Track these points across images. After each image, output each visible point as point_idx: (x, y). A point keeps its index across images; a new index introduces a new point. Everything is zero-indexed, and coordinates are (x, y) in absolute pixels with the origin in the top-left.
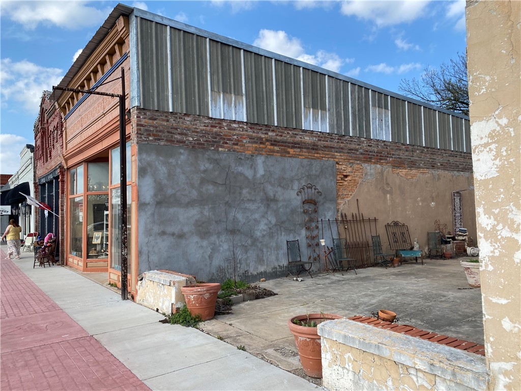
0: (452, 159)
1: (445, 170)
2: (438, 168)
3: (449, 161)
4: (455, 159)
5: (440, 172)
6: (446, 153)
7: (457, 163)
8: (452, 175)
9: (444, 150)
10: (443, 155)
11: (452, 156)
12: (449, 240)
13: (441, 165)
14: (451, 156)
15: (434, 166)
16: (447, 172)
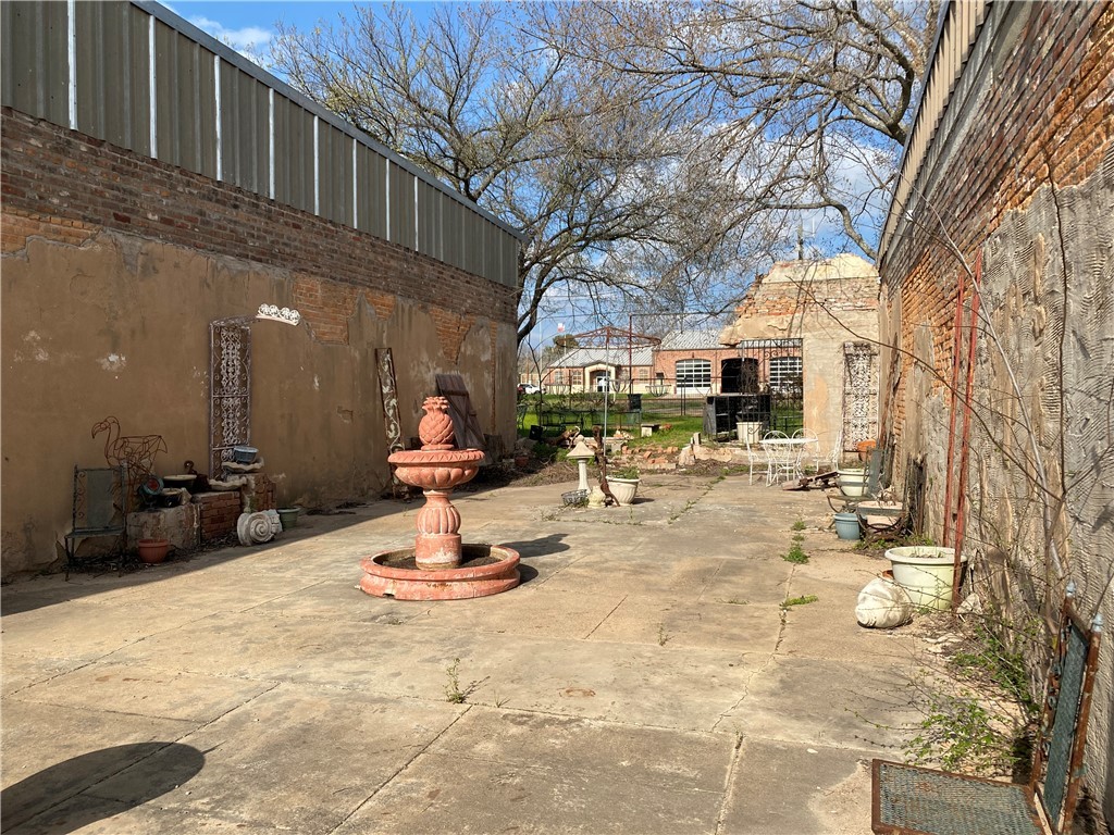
0: (214, 213)
1: (184, 243)
2: (149, 231)
3: (202, 213)
4: (231, 213)
5: (156, 245)
6: (188, 184)
7: (240, 229)
8: (214, 267)
9: (183, 172)
10: (173, 187)
11: (218, 201)
12: (175, 492)
13: (164, 221)
14: (210, 197)
15: (127, 220)
16: (188, 251)
